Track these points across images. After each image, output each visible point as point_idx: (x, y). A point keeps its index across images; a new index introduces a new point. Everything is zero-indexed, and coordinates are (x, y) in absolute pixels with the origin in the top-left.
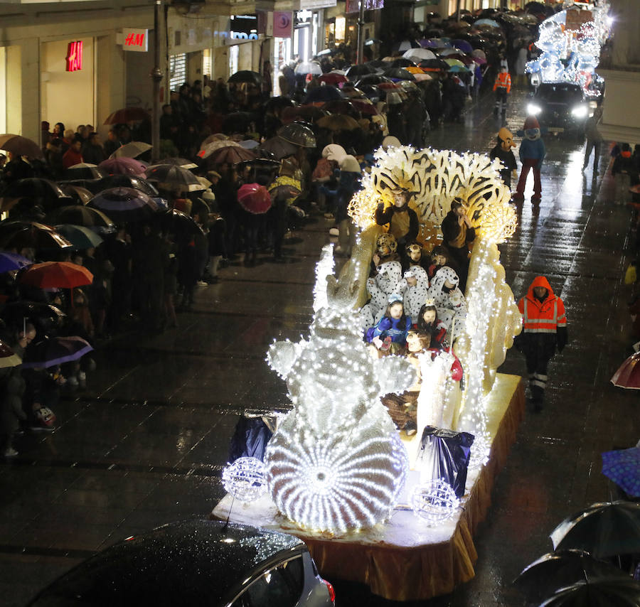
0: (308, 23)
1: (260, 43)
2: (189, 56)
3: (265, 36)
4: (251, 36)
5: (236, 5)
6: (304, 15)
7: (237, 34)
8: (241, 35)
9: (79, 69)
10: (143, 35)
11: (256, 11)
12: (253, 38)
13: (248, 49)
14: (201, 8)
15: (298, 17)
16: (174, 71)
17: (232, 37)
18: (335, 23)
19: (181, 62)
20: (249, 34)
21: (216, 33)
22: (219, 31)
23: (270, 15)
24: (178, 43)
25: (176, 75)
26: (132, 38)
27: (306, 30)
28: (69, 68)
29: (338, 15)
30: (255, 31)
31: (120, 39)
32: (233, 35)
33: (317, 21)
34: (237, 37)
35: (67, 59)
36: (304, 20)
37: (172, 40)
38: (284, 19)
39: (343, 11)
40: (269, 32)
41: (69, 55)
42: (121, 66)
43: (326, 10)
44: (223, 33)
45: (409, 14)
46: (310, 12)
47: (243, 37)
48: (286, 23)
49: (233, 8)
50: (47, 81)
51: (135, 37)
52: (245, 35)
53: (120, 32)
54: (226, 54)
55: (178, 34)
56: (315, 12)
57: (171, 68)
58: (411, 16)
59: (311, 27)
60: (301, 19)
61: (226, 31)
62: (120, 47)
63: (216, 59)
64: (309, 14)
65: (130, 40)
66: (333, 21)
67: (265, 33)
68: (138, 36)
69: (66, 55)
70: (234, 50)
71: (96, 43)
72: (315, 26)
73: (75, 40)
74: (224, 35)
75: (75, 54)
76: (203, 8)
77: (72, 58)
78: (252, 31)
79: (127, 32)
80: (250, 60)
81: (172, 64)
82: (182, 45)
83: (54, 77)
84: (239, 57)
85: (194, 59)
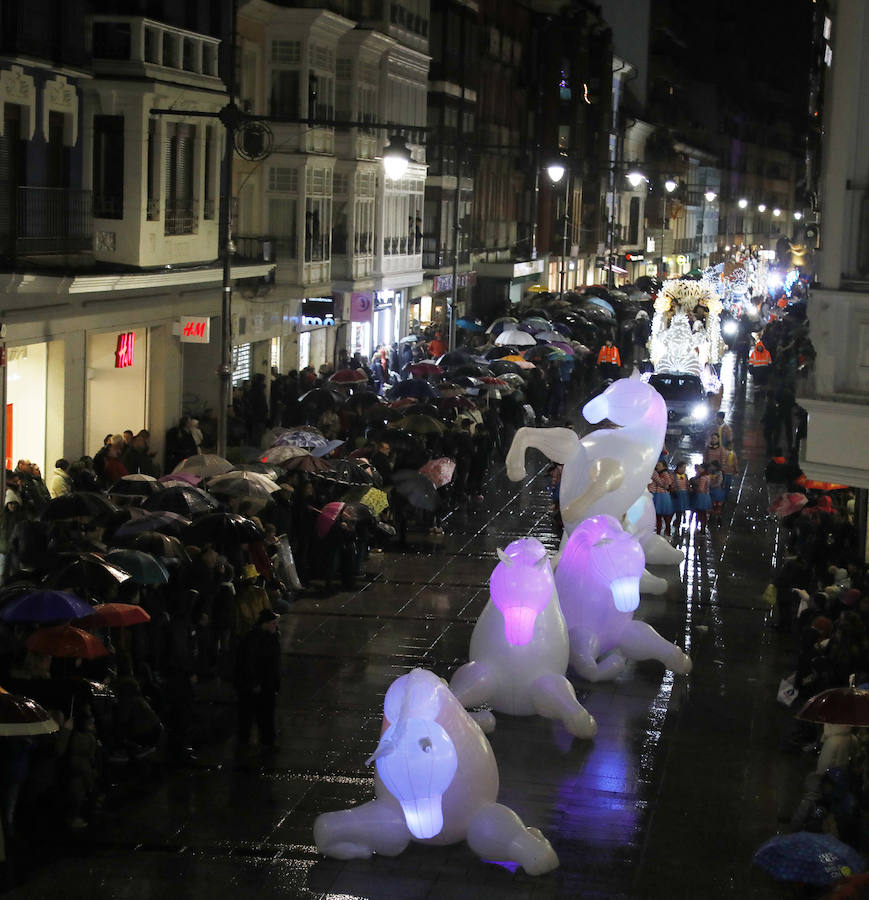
0: (390, 304)
1: (336, 328)
2: (254, 346)
3: (342, 320)
4: (326, 321)
5: (309, 287)
6: (385, 294)
7: (310, 319)
8: (314, 320)
9: (130, 364)
10: (204, 325)
11: (332, 292)
12: (329, 323)
13: (321, 335)
14: (269, 290)
15: (379, 298)
16: (237, 364)
17: (304, 322)
18: (420, 303)
19: (244, 353)
20: (323, 319)
21: (285, 318)
22: (289, 316)
23: (347, 297)
24: (242, 331)
25: (239, 368)
26: (191, 328)
27: (388, 312)
28: (118, 364)
29: (425, 295)
30: (331, 316)
31: (178, 329)
32: (305, 320)
33: (400, 301)
34: (310, 322)
35: (117, 354)
36: (385, 301)
37: (236, 328)
38: (363, 301)
39: (430, 291)
40: (346, 316)
41: (119, 349)
42: (177, 359)
43: (410, 289)
44: (294, 318)
45: (504, 291)
46: (393, 292)
47: (317, 323)
48: (366, 305)
49: (306, 290)
50: (91, 379)
51: (194, 326)
52: (319, 320)
53: (178, 321)
54: (295, 342)
55: (243, 321)
56: (398, 291)
57: (234, 360)
58: (506, 294)
59: (392, 308)
60: (382, 300)
61: (297, 315)
62: (177, 338)
63: (284, 348)
64: (391, 294)
65: (188, 330)
66: (418, 301)
67: (341, 317)
68: (199, 324)
69: (115, 350)
70: (304, 338)
71: (149, 335)
72: (398, 307)
73: (126, 332)
74: (294, 321)
75: (125, 347)
76: (272, 291)
77: (122, 352)
78: (327, 316)
79: (186, 321)
80: (324, 348)
81: (235, 351)
82: (247, 334)
83: (100, 374)
84: (311, 345)
85: (260, 349)
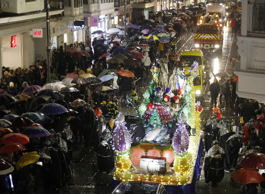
0: (104, 20)
1: (86, 29)
2: (58, 37)
3: (87, 26)
5: (76, 16)
6: (102, 17)
7: (77, 27)
8: (78, 27)
9: (16, 46)
10: (40, 32)
11: (84, 17)
12: (83, 28)
13: (81, 32)
14: (62, 18)
15: (100, 18)
16: (52, 43)
17: (75, 28)
18: (114, 19)
19: (55, 39)
20: (81, 26)
21: (68, 27)
22: (69, 26)
23: (89, 18)
24: (54, 32)
25: (53, 44)
26: (36, 33)
27: (103, 22)
28: (12, 46)
29: (115, 16)
30: (84, 25)
31: (32, 33)
32: (75, 27)
33: (107, 18)
34: (77, 28)
35: (11, 43)
36: (102, 19)
37: (52, 31)
38: (94, 19)
39: (117, 14)
40: (89, 25)
41: (12, 41)
42: (32, 43)
43: (110, 15)
44: (71, 27)
45: (142, 13)
46: (105, 16)
47: (79, 28)
48: (96, 21)
49: (75, 17)
50: (3, 51)
51: (37, 32)
52: (80, 27)
53: (32, 30)
54: (72, 35)
55: (54, 29)
56: (106, 15)
57: (52, 42)
58: (143, 13)
59: (105, 21)
60: (101, 19)
61: (72, 26)
62: (32, 36)
63: (69, 37)
64: (104, 16)
65: (35, 33)
66: (113, 18)
67: (87, 25)
68: (39, 31)
69: (11, 41)
70: (75, 33)
71: (22, 35)
72: (106, 20)
73: (14, 35)
74: (71, 28)
75: (14, 40)
76: (63, 18)
77: (13, 42)
79: (34, 30)
80: (82, 36)
81: (52, 40)
82: (56, 33)
83: (6, 49)
84: (77, 35)
85: (60, 38)
